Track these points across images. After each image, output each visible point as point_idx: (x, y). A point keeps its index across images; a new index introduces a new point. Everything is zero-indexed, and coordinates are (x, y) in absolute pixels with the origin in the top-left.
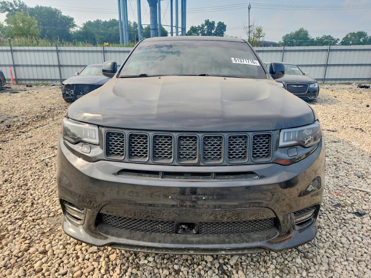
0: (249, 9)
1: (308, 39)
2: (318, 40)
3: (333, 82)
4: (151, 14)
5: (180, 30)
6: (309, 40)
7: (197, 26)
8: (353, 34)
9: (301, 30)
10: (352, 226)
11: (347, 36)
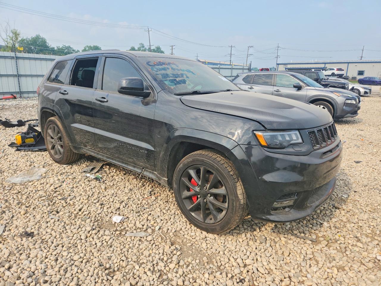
2: (58, 49)
6: (49, 48)
9: (38, 37)
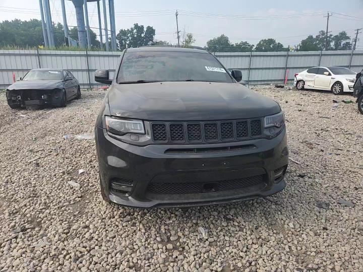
0: (177, 15)
1: (229, 44)
2: (237, 46)
3: (256, 83)
4: (77, 15)
5: (109, 33)
7: (127, 30)
8: (265, 41)
9: (223, 37)
10: (299, 184)
11: (260, 42)
